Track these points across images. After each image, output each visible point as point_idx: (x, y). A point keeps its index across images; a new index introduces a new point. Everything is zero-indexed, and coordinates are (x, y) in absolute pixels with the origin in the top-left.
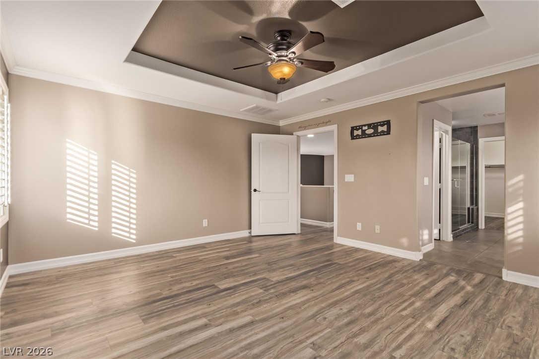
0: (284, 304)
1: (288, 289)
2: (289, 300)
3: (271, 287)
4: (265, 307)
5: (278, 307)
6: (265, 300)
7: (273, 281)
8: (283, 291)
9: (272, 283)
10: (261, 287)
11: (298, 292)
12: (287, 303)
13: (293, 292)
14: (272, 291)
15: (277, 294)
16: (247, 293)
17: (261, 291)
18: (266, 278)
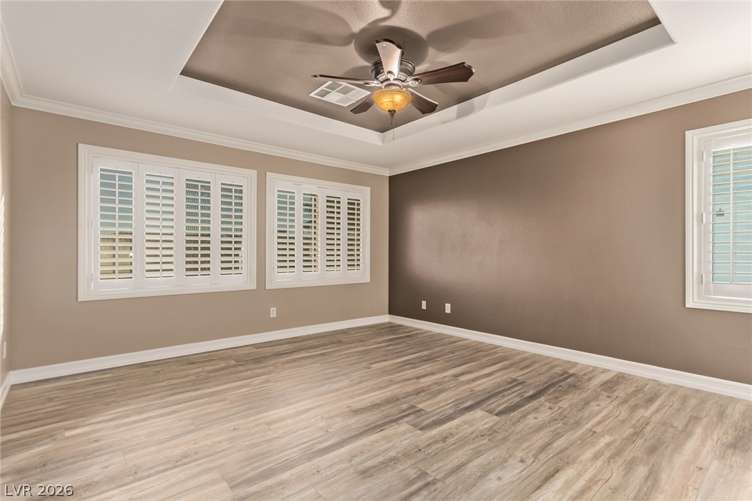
0: (390, 391)
1: (383, 409)
2: (382, 395)
3: (407, 413)
4: (410, 388)
5: (395, 389)
6: (411, 395)
7: (407, 422)
8: (390, 406)
9: (406, 419)
10: (423, 412)
11: (369, 404)
12: (385, 392)
13: (376, 405)
14: (405, 406)
15: (398, 402)
16: (438, 403)
17: (420, 406)
18: (421, 429)
